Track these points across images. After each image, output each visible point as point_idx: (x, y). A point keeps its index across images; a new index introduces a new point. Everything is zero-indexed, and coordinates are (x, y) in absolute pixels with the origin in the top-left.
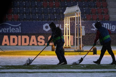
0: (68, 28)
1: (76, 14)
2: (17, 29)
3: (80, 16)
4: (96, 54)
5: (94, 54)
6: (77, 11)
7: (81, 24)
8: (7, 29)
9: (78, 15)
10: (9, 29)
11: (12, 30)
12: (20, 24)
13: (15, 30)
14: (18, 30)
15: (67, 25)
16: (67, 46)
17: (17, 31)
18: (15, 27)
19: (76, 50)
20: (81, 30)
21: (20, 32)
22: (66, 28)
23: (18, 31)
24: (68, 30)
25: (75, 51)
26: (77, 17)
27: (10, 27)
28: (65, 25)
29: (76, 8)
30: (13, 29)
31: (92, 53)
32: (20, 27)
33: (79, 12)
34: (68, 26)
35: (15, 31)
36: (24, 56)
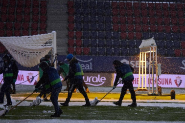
0: (144, 65)
1: (151, 48)
3: (156, 51)
4: (174, 99)
5: (172, 99)
6: (152, 45)
7: (156, 61)
9: (153, 50)
13: (84, 66)
15: (143, 61)
16: (142, 88)
17: (87, 68)
18: (85, 63)
19: (150, 93)
20: (157, 68)
21: (91, 69)
22: (141, 66)
24: (144, 68)
25: (149, 95)
26: (152, 53)
28: (140, 61)
29: (152, 41)
30: (82, 66)
31: (170, 97)
32: (91, 63)
33: (155, 46)
34: (144, 63)
35: (84, 68)
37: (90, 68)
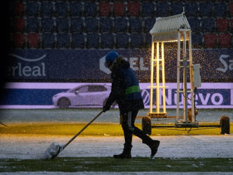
0: (161, 67)
1: (179, 34)
2: (37, 69)
3: (190, 39)
4: (228, 133)
5: (223, 133)
6: (183, 27)
7: (190, 60)
8: (12, 69)
9: (185, 38)
10: (17, 67)
11: (24, 71)
12: (45, 56)
13: (30, 70)
14: (39, 70)
15: (158, 60)
16: (158, 112)
17: (36, 73)
19: (180, 122)
20: (192, 73)
21: (44, 75)
22: (155, 68)
23: (39, 74)
24: (161, 72)
25: (177, 126)
26: (182, 43)
27: (20, 64)
28: (152, 60)
29: (180, 20)
30: (26, 69)
31: (219, 130)
33: (188, 29)
34: (160, 62)
36: (53, 137)
37: (41, 73)
